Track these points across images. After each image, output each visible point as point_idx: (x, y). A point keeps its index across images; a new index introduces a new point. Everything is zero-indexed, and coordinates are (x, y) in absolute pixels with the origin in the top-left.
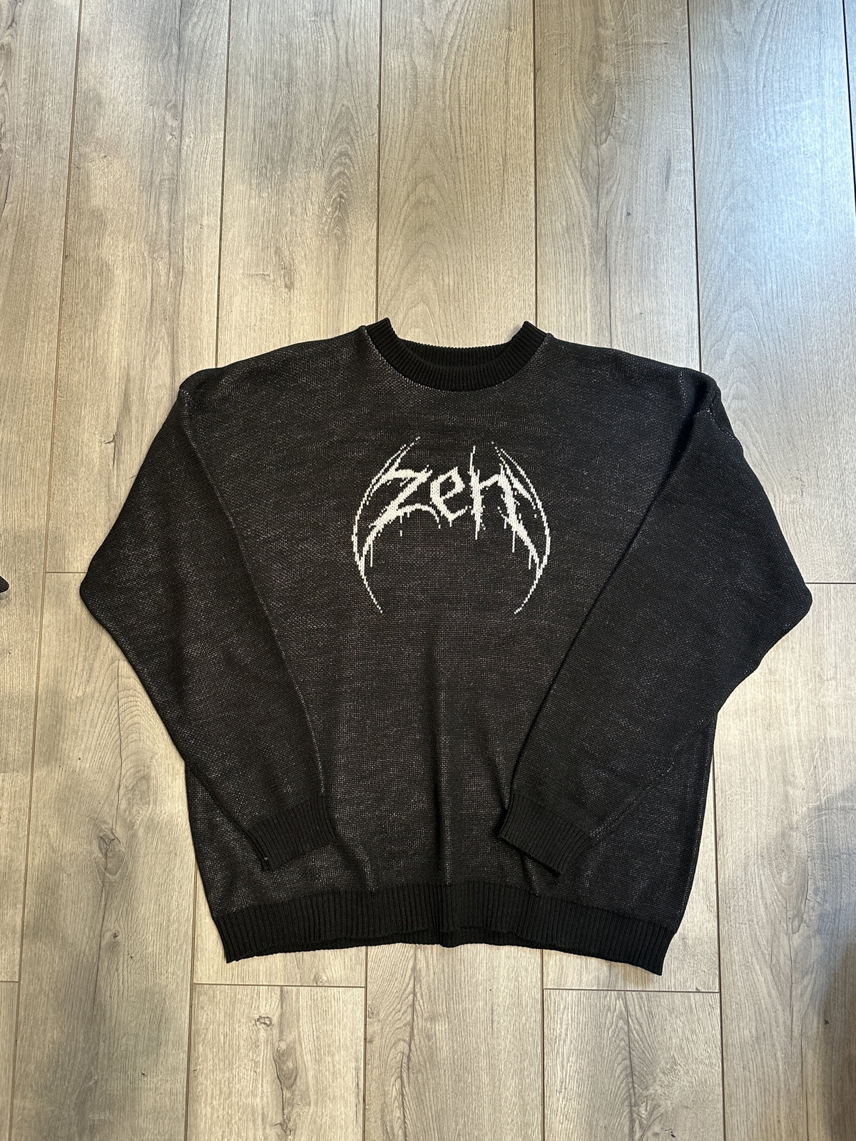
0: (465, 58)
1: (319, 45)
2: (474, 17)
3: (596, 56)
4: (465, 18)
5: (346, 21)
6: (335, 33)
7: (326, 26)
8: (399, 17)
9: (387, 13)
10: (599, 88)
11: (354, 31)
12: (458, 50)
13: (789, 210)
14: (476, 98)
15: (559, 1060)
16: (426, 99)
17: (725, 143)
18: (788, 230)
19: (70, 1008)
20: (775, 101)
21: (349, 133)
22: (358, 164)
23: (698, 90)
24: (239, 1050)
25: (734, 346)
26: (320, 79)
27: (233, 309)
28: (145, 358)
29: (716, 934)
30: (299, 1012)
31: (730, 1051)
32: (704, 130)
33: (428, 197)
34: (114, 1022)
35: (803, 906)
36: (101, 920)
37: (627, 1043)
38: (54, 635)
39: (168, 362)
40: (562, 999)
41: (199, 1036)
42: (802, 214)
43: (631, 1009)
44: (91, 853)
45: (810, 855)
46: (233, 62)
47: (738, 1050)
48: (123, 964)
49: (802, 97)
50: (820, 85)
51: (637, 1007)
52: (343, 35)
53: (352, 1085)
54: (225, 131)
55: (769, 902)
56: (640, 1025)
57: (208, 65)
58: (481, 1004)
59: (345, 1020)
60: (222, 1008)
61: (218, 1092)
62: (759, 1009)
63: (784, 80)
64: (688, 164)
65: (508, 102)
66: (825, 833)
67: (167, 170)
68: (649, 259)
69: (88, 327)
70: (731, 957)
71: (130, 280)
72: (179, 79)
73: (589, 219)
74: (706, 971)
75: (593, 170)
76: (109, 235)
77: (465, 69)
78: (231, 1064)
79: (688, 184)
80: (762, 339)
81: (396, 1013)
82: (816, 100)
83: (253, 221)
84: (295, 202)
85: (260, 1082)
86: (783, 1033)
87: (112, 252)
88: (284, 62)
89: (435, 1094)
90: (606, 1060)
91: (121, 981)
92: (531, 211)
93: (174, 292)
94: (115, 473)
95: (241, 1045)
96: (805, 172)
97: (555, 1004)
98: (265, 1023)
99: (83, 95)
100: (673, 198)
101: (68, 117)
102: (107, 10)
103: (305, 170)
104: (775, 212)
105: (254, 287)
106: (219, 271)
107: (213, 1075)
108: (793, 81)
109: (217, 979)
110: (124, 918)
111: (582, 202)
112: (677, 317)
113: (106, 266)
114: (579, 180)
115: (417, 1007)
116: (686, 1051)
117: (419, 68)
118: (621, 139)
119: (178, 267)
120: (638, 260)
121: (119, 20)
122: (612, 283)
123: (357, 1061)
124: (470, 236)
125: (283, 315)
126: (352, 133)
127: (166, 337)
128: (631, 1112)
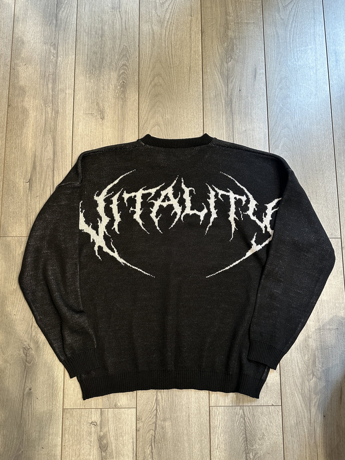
0: (174, 27)
1: (114, 21)
2: (177, 11)
3: (226, 27)
4: (173, 11)
5: (125, 12)
6: (121, 16)
7: (117, 13)
8: (147, 10)
9: (142, 9)
10: (227, 40)
11: (128, 15)
12: (171, 24)
13: (303, 89)
14: (178, 43)
15: (217, 436)
16: (158, 43)
17: (278, 63)
18: (303, 97)
19: (11, 420)
20: (297, 46)
21: (126, 56)
22: (130, 69)
23: (267, 42)
24: (83, 437)
25: (283, 143)
26: (114, 34)
27: (79, 127)
28: (42, 147)
29: (280, 381)
30: (108, 419)
31: (286, 429)
32: (269, 57)
33: (159, 83)
34: (30, 426)
35: (314, 369)
36: (24, 383)
37: (244, 428)
38: (4, 263)
39: (52, 149)
40: (218, 410)
41: (66, 431)
42: (308, 91)
43: (245, 413)
44: (20, 354)
45: (316, 348)
46: (79, 27)
47: (289, 429)
48: (34, 401)
49: (307, 45)
50: (315, 40)
51: (248, 413)
52: (124, 17)
53: (131, 450)
54: (75, 55)
55: (300, 368)
56: (250, 420)
57: (68, 28)
58: (184, 413)
59: (128, 422)
60: (76, 419)
61: (74, 454)
62: (297, 412)
63: (301, 38)
64: (263, 71)
65: (191, 45)
66: (322, 339)
67: (51, 70)
68: (248, 109)
69: (18, 135)
70: (286, 390)
71: (36, 115)
72: (56, 34)
73: (224, 92)
74: (276, 397)
75: (226, 73)
76: (27, 97)
77: (173, 32)
78: (80, 442)
79: (263, 79)
80: (293, 140)
81: (149, 418)
82: (313, 46)
83: (87, 92)
84: (105, 84)
85: (92, 449)
86: (307, 421)
87: (28, 104)
88: (100, 28)
89: (165, 452)
90: (236, 435)
91: (33, 409)
92: (201, 89)
93: (55, 120)
94: (30, 195)
95: (84, 434)
96: (309, 74)
97: (215, 412)
98: (94, 425)
99: (16, 39)
100: (258, 85)
101: (10, 48)
102: (26, 5)
103: (109, 71)
104: (298, 90)
105: (88, 118)
106: (73, 112)
107: (72, 447)
108: (304, 38)
109: (74, 406)
110: (34, 382)
111: (221, 86)
112: (260, 132)
113: (26, 110)
114: (220, 77)
115: (158, 415)
116: (268, 430)
117: (155, 31)
118: (237, 61)
119: (56, 110)
120: (244, 109)
121: (31, 9)
122: (234, 118)
123: (133, 439)
124: (177, 98)
125: (100, 130)
126: (128, 57)
127: (51, 139)
128: (246, 456)
